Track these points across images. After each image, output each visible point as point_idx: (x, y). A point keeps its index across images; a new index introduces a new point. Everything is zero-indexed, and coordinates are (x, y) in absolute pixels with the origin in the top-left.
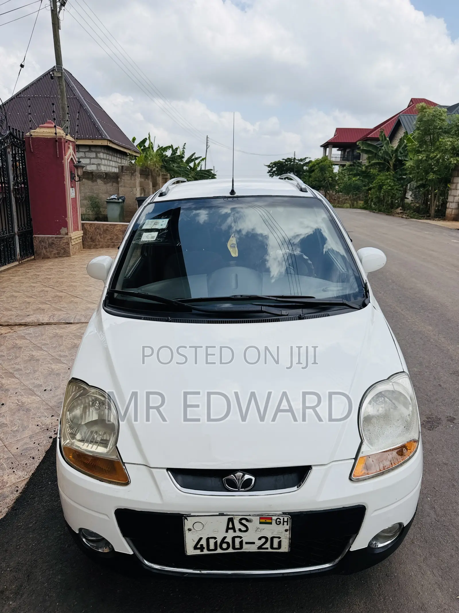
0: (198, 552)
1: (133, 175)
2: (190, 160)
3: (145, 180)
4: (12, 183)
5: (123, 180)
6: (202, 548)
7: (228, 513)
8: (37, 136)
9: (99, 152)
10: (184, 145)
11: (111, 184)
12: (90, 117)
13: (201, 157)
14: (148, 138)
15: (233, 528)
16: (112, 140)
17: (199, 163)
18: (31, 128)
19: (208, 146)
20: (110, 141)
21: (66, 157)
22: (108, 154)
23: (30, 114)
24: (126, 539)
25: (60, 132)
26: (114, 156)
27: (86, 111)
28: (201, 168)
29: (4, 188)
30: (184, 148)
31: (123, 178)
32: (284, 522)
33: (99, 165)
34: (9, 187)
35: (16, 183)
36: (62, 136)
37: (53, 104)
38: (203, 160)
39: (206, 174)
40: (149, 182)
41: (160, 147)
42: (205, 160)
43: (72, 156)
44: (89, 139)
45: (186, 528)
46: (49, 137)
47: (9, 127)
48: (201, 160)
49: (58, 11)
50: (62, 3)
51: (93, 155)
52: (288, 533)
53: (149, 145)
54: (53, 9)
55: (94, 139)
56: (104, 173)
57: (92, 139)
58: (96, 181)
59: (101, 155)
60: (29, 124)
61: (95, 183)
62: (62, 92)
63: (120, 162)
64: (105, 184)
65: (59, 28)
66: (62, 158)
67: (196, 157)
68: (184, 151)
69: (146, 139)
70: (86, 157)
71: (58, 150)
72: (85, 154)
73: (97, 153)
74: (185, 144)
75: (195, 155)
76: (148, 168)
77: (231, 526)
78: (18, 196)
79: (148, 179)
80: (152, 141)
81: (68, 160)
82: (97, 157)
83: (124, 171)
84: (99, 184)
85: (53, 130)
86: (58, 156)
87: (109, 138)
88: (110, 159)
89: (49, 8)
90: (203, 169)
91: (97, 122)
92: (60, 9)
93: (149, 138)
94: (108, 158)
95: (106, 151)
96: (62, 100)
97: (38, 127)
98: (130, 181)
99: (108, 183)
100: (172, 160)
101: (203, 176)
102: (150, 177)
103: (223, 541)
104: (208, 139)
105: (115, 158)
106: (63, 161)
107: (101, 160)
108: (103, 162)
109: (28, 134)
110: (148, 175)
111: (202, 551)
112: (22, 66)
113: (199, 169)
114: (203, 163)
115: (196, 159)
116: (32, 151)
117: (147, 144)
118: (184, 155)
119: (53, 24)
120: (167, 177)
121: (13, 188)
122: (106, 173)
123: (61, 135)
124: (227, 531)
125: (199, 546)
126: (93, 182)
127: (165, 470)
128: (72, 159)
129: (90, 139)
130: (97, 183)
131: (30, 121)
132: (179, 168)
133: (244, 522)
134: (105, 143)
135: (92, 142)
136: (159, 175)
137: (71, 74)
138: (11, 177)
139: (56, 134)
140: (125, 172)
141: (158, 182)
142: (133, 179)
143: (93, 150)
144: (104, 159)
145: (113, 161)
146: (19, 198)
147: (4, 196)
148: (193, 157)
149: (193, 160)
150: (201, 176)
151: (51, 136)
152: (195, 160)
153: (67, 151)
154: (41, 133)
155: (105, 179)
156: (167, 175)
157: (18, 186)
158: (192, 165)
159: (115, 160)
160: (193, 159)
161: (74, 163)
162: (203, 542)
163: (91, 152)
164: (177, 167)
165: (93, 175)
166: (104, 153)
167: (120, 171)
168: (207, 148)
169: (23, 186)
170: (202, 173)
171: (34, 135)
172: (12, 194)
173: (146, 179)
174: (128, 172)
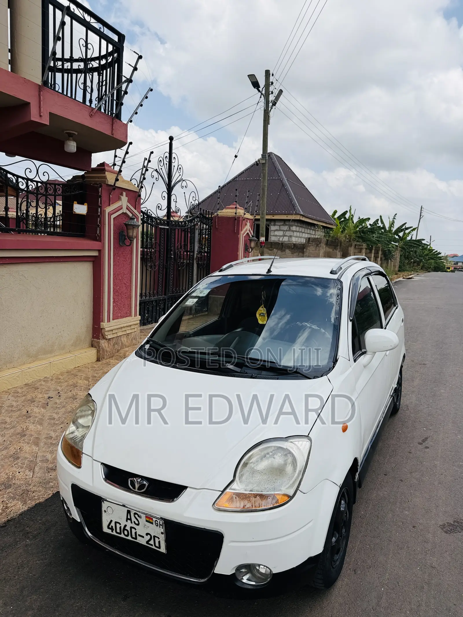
0: (109, 531)
1: (318, 246)
2: (400, 230)
3: (333, 250)
4: (196, 253)
5: (308, 251)
6: (112, 529)
7: (128, 506)
8: (222, 215)
9: (292, 226)
10: (395, 216)
11: (297, 254)
12: (289, 195)
13: (412, 227)
14: (348, 211)
15: (130, 519)
16: (306, 215)
17: (409, 233)
18: (218, 209)
19: (421, 216)
20: (303, 216)
21: (242, 232)
22: (301, 227)
23: (219, 198)
24: (77, 509)
25: (241, 211)
26: (308, 229)
27: (286, 190)
28: (412, 238)
29: (188, 256)
30: (394, 218)
31: (309, 248)
32: (160, 525)
33: (291, 236)
34: (193, 255)
35: (200, 252)
36: (241, 216)
37: (236, 190)
38: (414, 229)
39: (415, 244)
40: (337, 252)
41: (361, 218)
42: (416, 230)
43: (248, 231)
44: (284, 214)
45: (103, 509)
46: (230, 216)
47: (201, 209)
48: (412, 230)
49: (269, 110)
50: (274, 103)
51: (286, 228)
52: (163, 535)
53: (349, 217)
54: (265, 109)
55: (289, 214)
56: (293, 244)
57: (287, 214)
58: (285, 251)
59: (294, 228)
60: (217, 206)
61: (283, 253)
62: (264, 176)
63: (313, 233)
64: (292, 253)
65: (268, 124)
66: (238, 233)
67: (406, 227)
68: (394, 221)
69: (347, 211)
70: (280, 230)
71: (236, 227)
72: (280, 228)
73: (290, 226)
74: (396, 214)
75: (406, 225)
76: (338, 240)
77: (129, 517)
78: (200, 262)
79: (336, 250)
80: (352, 213)
81: (243, 235)
82: (290, 230)
83: (310, 242)
84: (287, 253)
85: (234, 211)
86: (236, 232)
87: (302, 213)
88: (303, 231)
89: (263, 109)
90: (414, 238)
91: (294, 199)
92: (271, 108)
93: (350, 210)
94: (300, 230)
95: (299, 225)
96: (263, 183)
97: (225, 208)
98: (315, 251)
99: (295, 253)
100: (370, 230)
101: (412, 245)
102: (339, 247)
103: (124, 529)
104: (422, 209)
105: (309, 230)
106: (239, 236)
107: (293, 232)
108: (295, 234)
109: (216, 214)
110: (337, 246)
111: (112, 531)
112: (236, 156)
113: (409, 238)
114: (414, 233)
115: (407, 229)
116: (217, 227)
117: (347, 216)
118: (393, 225)
119: (264, 120)
120: (363, 247)
121: (197, 256)
122: (294, 244)
123: (241, 214)
124: (127, 521)
125: (110, 527)
126: (282, 252)
127: (100, 464)
128: (248, 233)
129: (286, 214)
130: (286, 253)
131: (219, 204)
132: (379, 238)
133: (136, 516)
134: (298, 217)
135: (287, 217)
136: (351, 246)
137: (281, 159)
138: (196, 248)
139: (236, 213)
140: (310, 244)
141: (349, 252)
142: (317, 250)
143: (287, 223)
144: (296, 231)
145: (305, 233)
146: (201, 265)
147: (188, 262)
148: (404, 227)
149: (402, 231)
150: (409, 245)
151: (233, 215)
152: (404, 230)
153: (244, 228)
154: (227, 213)
155: (292, 249)
156: (362, 245)
157: (201, 255)
158: (401, 234)
159: (308, 232)
160: (403, 229)
161: (250, 237)
162: (113, 524)
163: (285, 226)
164: (377, 237)
165: (283, 246)
166: (296, 226)
167: (306, 242)
168: (420, 219)
169: (206, 254)
170: (411, 243)
171: (220, 215)
172: (195, 261)
173: (335, 250)
174: (314, 243)
